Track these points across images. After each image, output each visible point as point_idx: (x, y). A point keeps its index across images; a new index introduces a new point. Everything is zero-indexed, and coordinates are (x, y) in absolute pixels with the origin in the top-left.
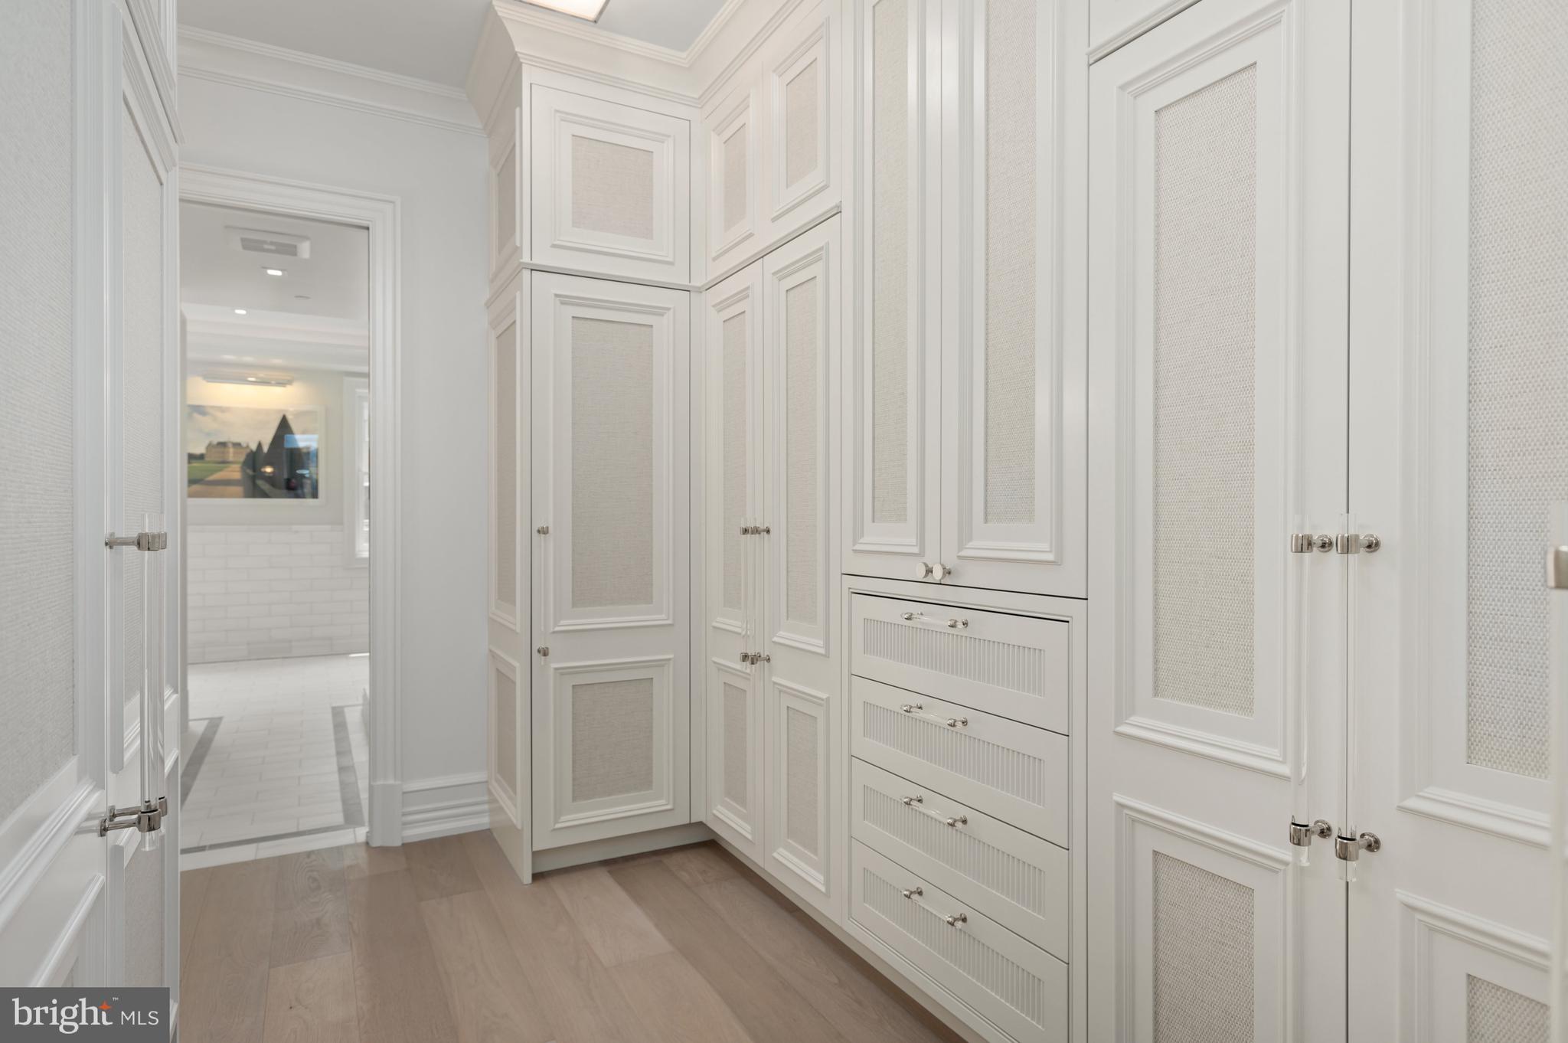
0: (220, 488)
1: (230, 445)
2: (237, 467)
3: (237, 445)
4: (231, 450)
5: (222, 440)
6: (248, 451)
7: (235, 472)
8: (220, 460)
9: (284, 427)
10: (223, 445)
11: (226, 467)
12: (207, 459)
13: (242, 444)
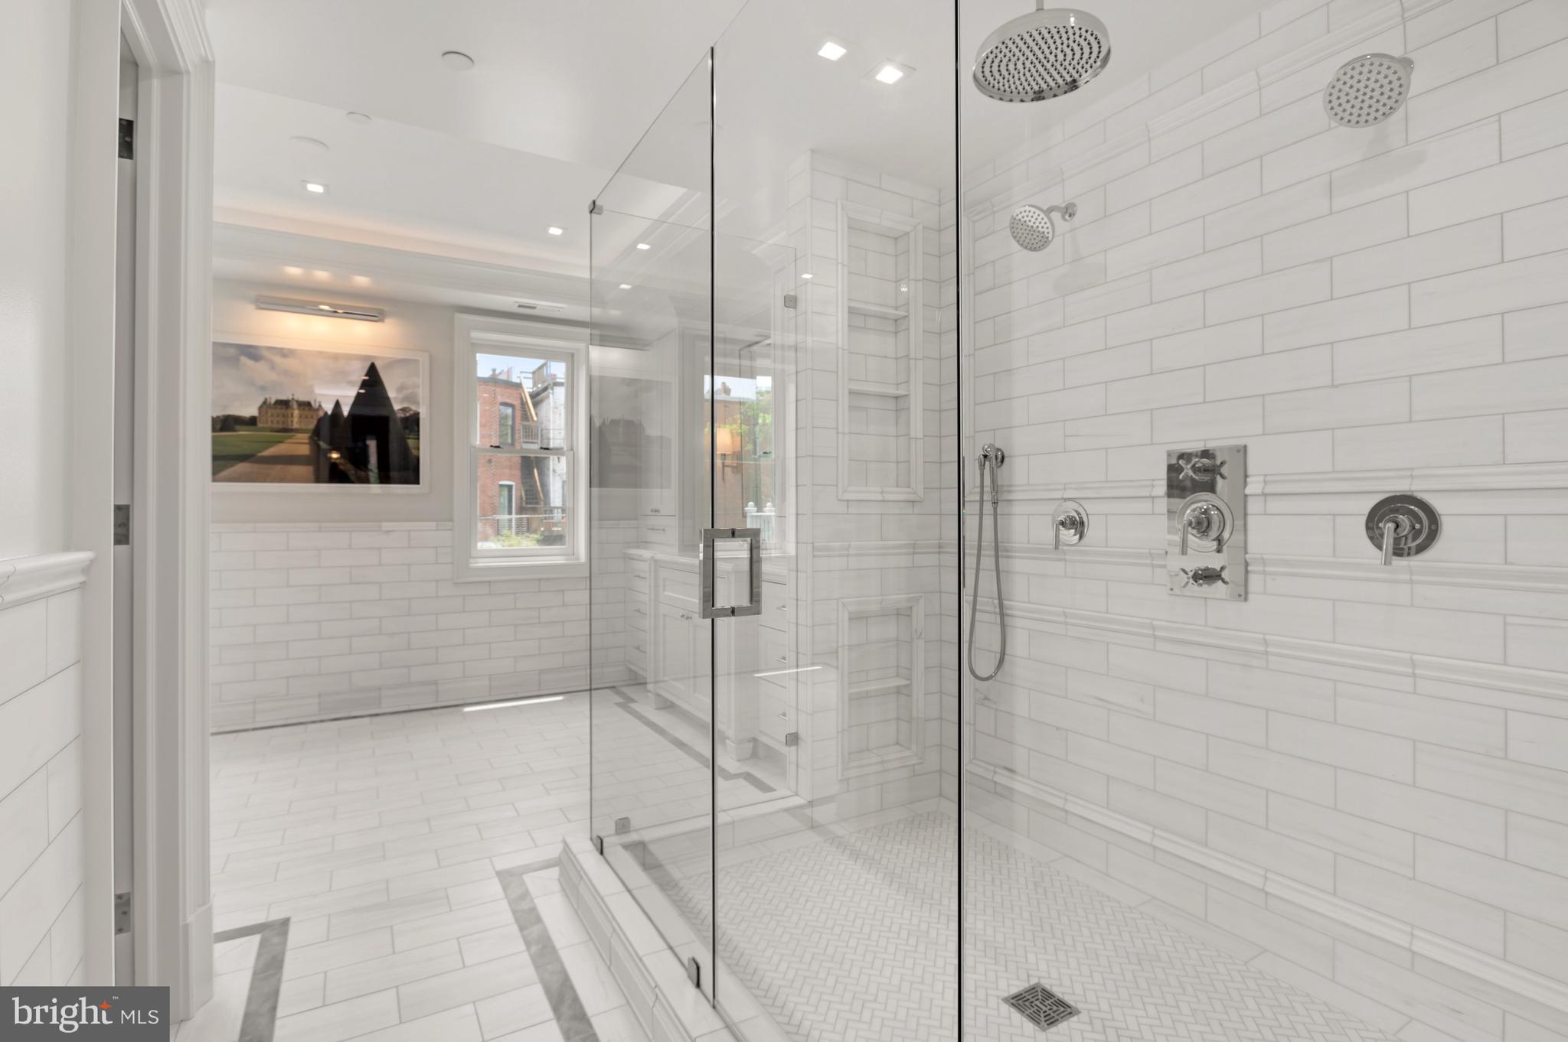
0: (278, 468)
1: (295, 406)
2: (304, 437)
3: (306, 405)
4: (296, 412)
5: (284, 397)
6: (321, 414)
7: (300, 446)
8: (281, 426)
9: (373, 381)
10: (284, 404)
11: (290, 437)
12: (260, 425)
13: (313, 403)
